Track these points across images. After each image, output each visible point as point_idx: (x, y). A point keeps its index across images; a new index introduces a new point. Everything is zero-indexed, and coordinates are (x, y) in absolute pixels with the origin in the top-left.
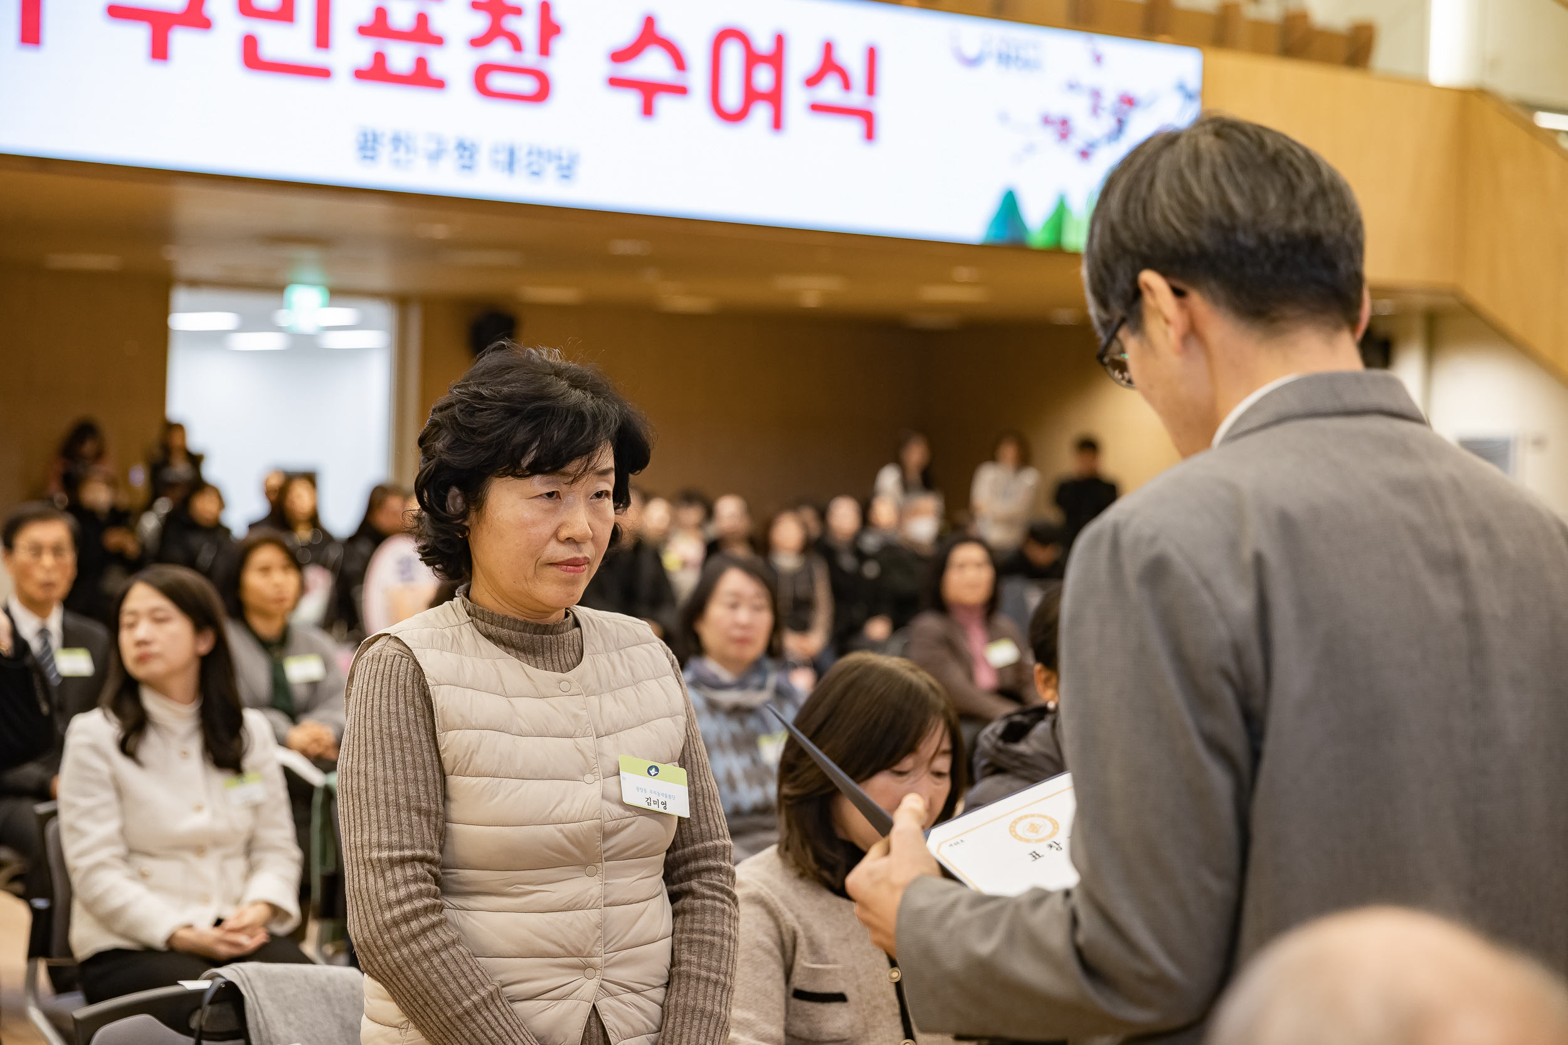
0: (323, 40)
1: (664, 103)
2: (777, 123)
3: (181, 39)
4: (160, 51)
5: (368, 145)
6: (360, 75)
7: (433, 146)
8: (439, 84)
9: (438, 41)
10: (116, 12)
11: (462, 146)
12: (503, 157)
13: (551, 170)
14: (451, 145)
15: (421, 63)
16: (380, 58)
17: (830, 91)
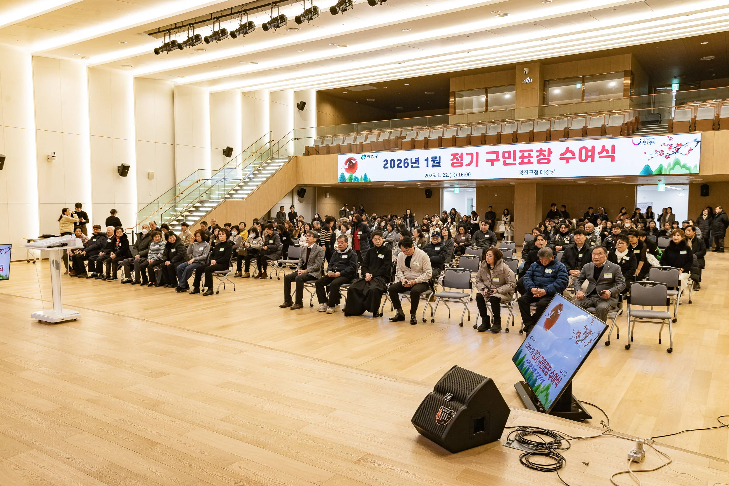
0: (514, 159)
1: (570, 160)
2: (593, 161)
3: (495, 163)
4: (493, 165)
5: (521, 173)
6: (520, 164)
7: (531, 172)
8: (532, 163)
9: (532, 157)
10: (487, 161)
11: (535, 171)
12: (542, 172)
13: (550, 173)
14: (534, 172)
15: (529, 160)
16: (523, 161)
17: (604, 154)
